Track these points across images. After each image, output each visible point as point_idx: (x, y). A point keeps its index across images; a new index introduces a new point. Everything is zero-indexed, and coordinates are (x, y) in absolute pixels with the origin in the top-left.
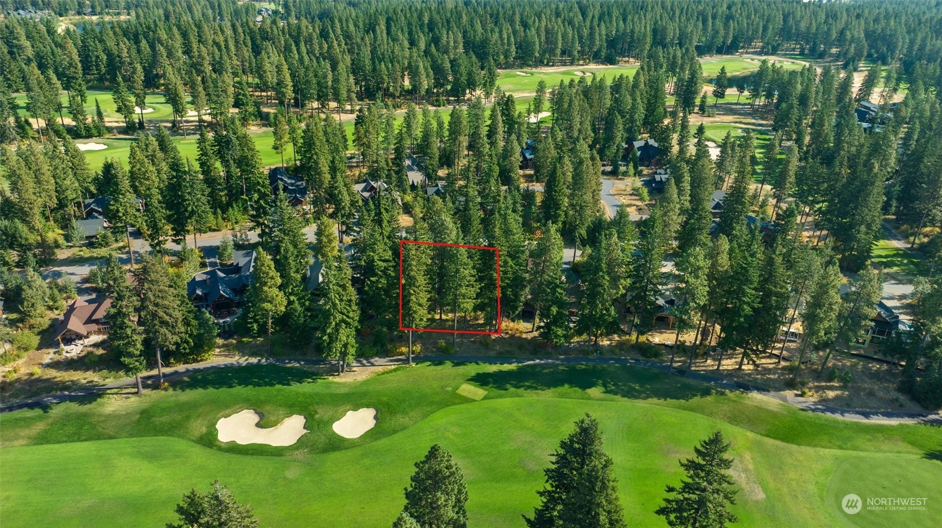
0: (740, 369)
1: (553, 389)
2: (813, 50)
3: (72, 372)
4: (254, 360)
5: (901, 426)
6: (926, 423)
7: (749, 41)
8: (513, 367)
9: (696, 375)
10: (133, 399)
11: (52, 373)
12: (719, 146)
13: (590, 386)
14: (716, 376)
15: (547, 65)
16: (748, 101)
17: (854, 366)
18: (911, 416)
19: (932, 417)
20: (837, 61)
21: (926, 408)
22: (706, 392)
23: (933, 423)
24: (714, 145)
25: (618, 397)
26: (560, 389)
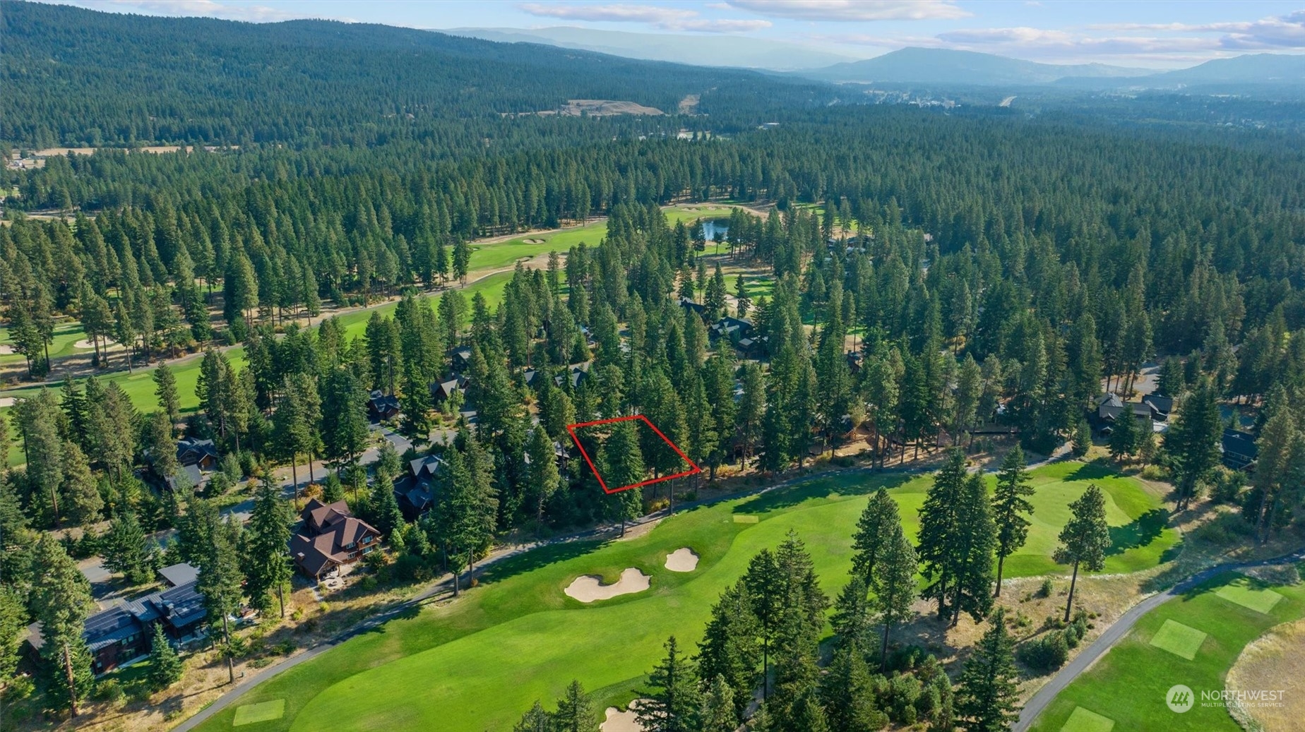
0: (916, 458)
1: (802, 503)
2: (742, 192)
3: (361, 599)
4: (532, 545)
5: (1039, 469)
6: (1050, 463)
7: (679, 188)
8: (754, 497)
9: (889, 470)
10: (455, 601)
11: (340, 605)
12: (736, 297)
13: (828, 494)
14: (902, 468)
15: (484, 236)
16: (727, 252)
17: (984, 440)
18: (1041, 461)
19: (1051, 459)
20: (768, 202)
21: (1045, 454)
22: (907, 480)
23: (1054, 462)
24: (731, 297)
25: (852, 496)
26: (806, 502)
